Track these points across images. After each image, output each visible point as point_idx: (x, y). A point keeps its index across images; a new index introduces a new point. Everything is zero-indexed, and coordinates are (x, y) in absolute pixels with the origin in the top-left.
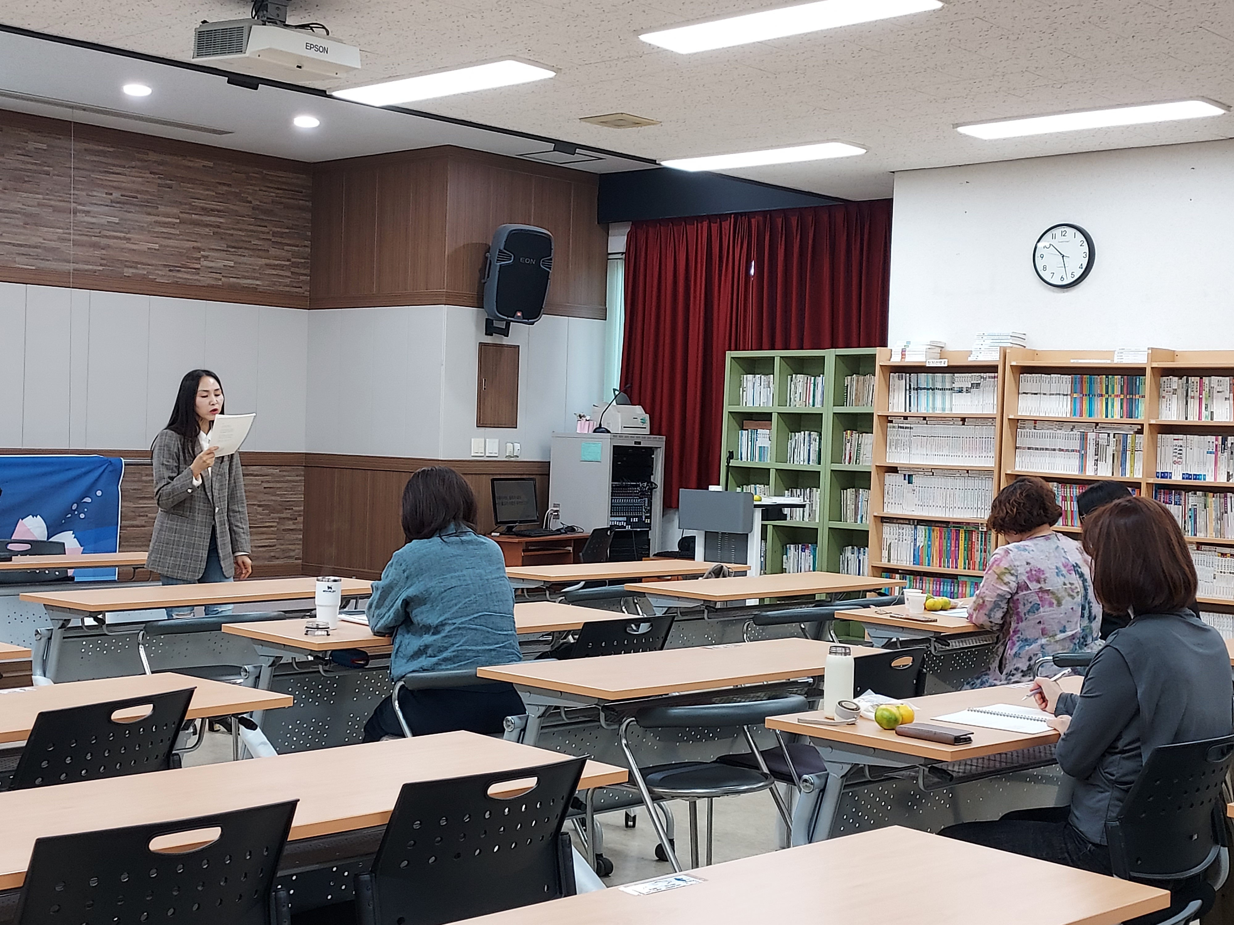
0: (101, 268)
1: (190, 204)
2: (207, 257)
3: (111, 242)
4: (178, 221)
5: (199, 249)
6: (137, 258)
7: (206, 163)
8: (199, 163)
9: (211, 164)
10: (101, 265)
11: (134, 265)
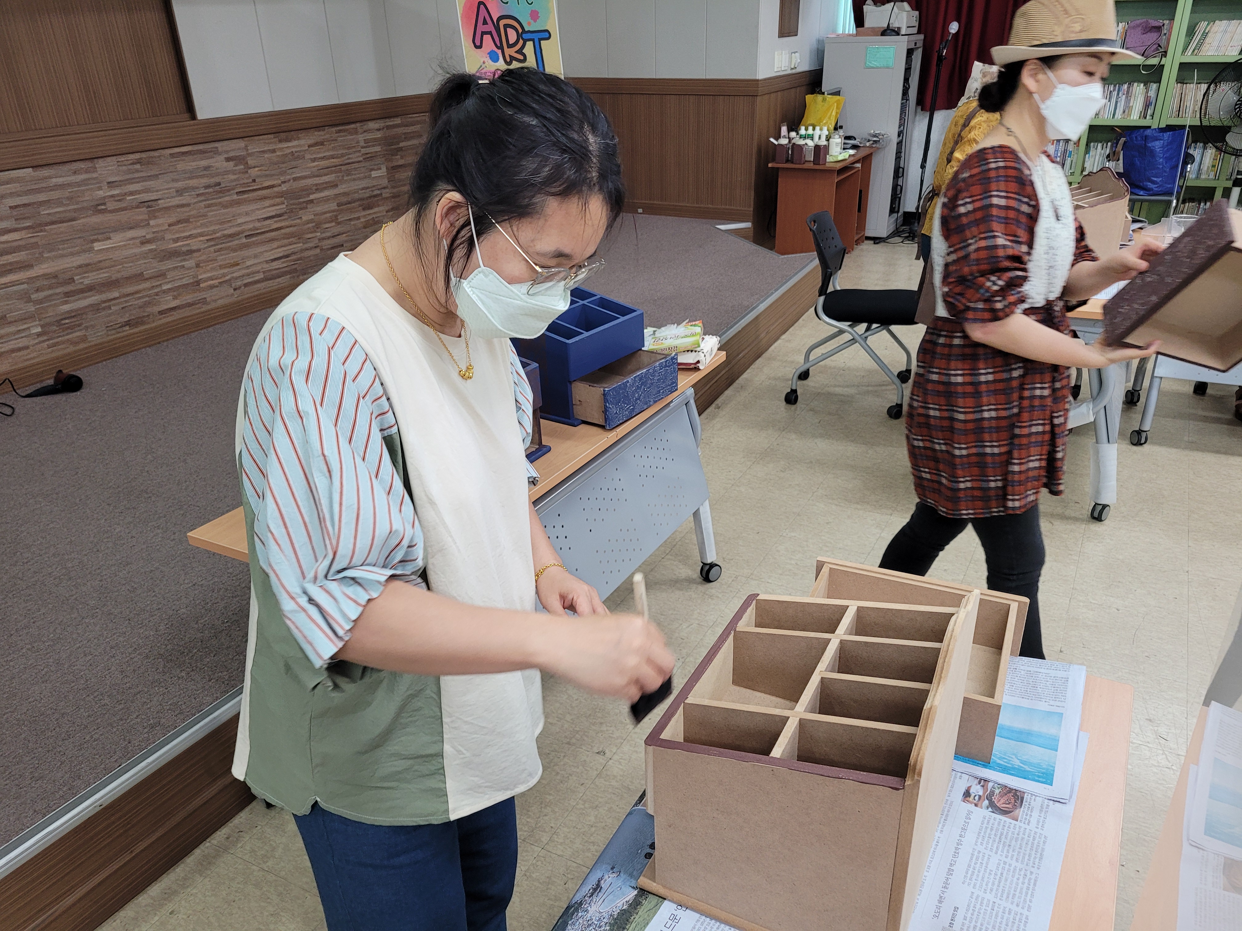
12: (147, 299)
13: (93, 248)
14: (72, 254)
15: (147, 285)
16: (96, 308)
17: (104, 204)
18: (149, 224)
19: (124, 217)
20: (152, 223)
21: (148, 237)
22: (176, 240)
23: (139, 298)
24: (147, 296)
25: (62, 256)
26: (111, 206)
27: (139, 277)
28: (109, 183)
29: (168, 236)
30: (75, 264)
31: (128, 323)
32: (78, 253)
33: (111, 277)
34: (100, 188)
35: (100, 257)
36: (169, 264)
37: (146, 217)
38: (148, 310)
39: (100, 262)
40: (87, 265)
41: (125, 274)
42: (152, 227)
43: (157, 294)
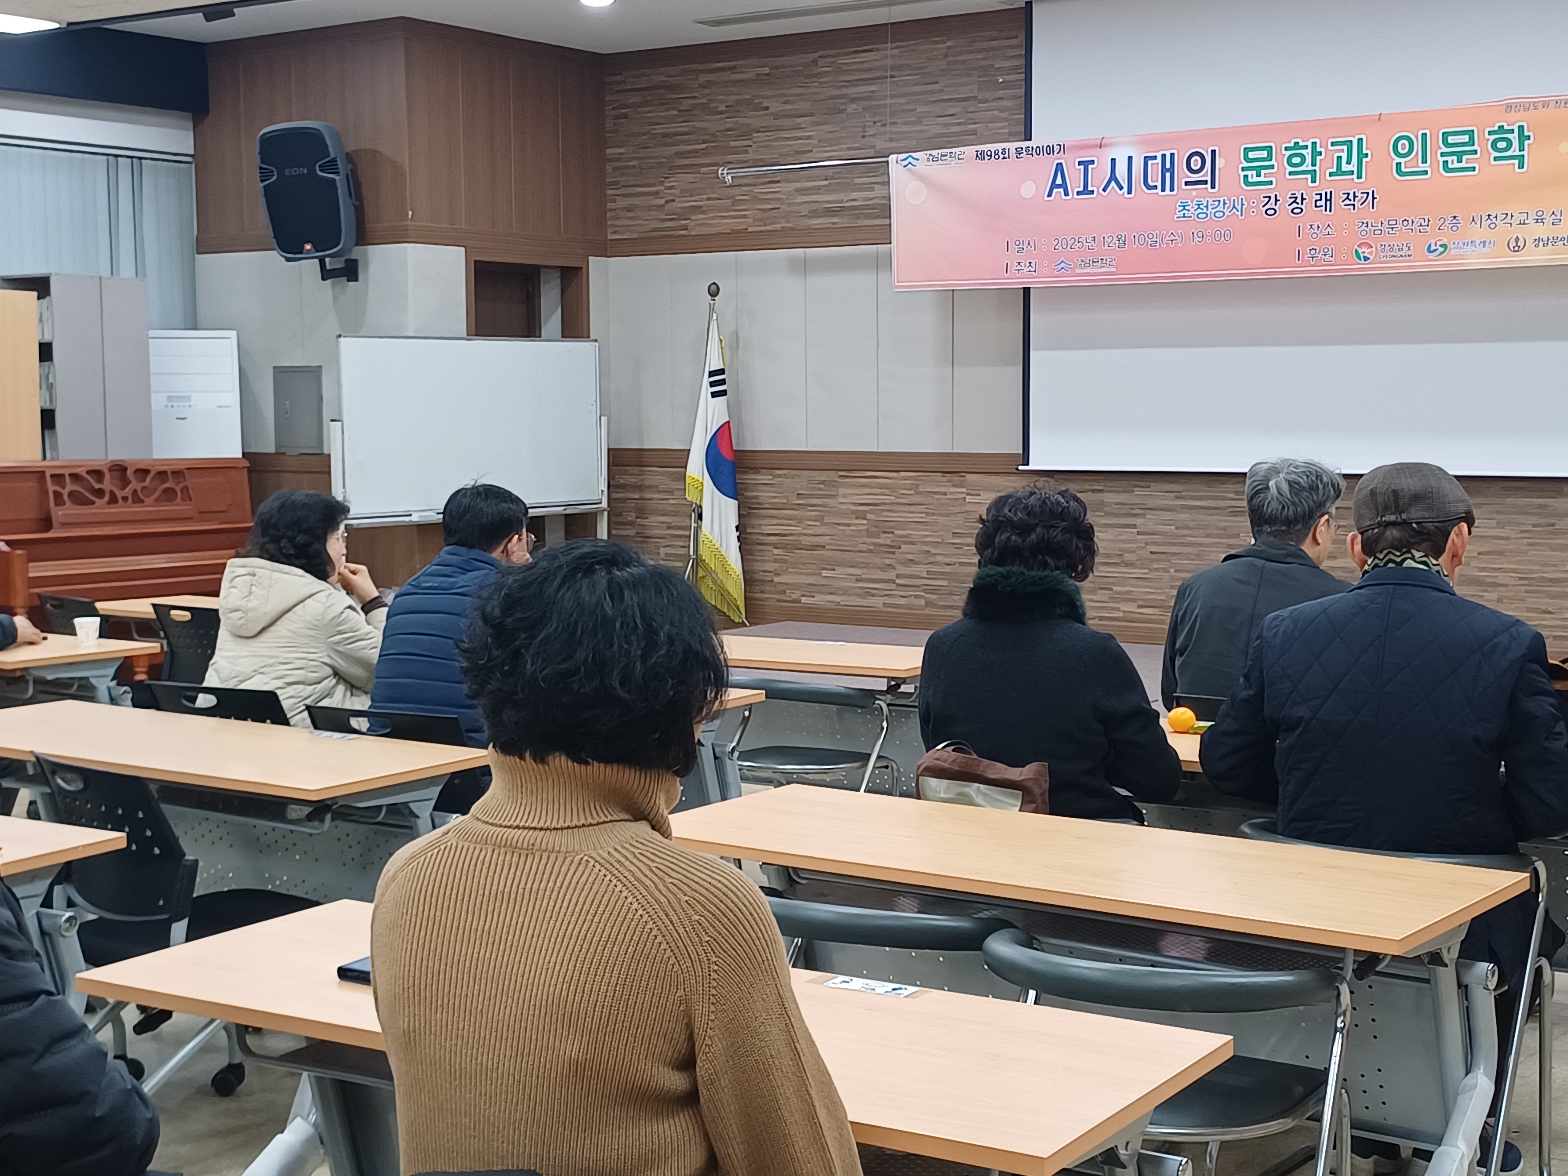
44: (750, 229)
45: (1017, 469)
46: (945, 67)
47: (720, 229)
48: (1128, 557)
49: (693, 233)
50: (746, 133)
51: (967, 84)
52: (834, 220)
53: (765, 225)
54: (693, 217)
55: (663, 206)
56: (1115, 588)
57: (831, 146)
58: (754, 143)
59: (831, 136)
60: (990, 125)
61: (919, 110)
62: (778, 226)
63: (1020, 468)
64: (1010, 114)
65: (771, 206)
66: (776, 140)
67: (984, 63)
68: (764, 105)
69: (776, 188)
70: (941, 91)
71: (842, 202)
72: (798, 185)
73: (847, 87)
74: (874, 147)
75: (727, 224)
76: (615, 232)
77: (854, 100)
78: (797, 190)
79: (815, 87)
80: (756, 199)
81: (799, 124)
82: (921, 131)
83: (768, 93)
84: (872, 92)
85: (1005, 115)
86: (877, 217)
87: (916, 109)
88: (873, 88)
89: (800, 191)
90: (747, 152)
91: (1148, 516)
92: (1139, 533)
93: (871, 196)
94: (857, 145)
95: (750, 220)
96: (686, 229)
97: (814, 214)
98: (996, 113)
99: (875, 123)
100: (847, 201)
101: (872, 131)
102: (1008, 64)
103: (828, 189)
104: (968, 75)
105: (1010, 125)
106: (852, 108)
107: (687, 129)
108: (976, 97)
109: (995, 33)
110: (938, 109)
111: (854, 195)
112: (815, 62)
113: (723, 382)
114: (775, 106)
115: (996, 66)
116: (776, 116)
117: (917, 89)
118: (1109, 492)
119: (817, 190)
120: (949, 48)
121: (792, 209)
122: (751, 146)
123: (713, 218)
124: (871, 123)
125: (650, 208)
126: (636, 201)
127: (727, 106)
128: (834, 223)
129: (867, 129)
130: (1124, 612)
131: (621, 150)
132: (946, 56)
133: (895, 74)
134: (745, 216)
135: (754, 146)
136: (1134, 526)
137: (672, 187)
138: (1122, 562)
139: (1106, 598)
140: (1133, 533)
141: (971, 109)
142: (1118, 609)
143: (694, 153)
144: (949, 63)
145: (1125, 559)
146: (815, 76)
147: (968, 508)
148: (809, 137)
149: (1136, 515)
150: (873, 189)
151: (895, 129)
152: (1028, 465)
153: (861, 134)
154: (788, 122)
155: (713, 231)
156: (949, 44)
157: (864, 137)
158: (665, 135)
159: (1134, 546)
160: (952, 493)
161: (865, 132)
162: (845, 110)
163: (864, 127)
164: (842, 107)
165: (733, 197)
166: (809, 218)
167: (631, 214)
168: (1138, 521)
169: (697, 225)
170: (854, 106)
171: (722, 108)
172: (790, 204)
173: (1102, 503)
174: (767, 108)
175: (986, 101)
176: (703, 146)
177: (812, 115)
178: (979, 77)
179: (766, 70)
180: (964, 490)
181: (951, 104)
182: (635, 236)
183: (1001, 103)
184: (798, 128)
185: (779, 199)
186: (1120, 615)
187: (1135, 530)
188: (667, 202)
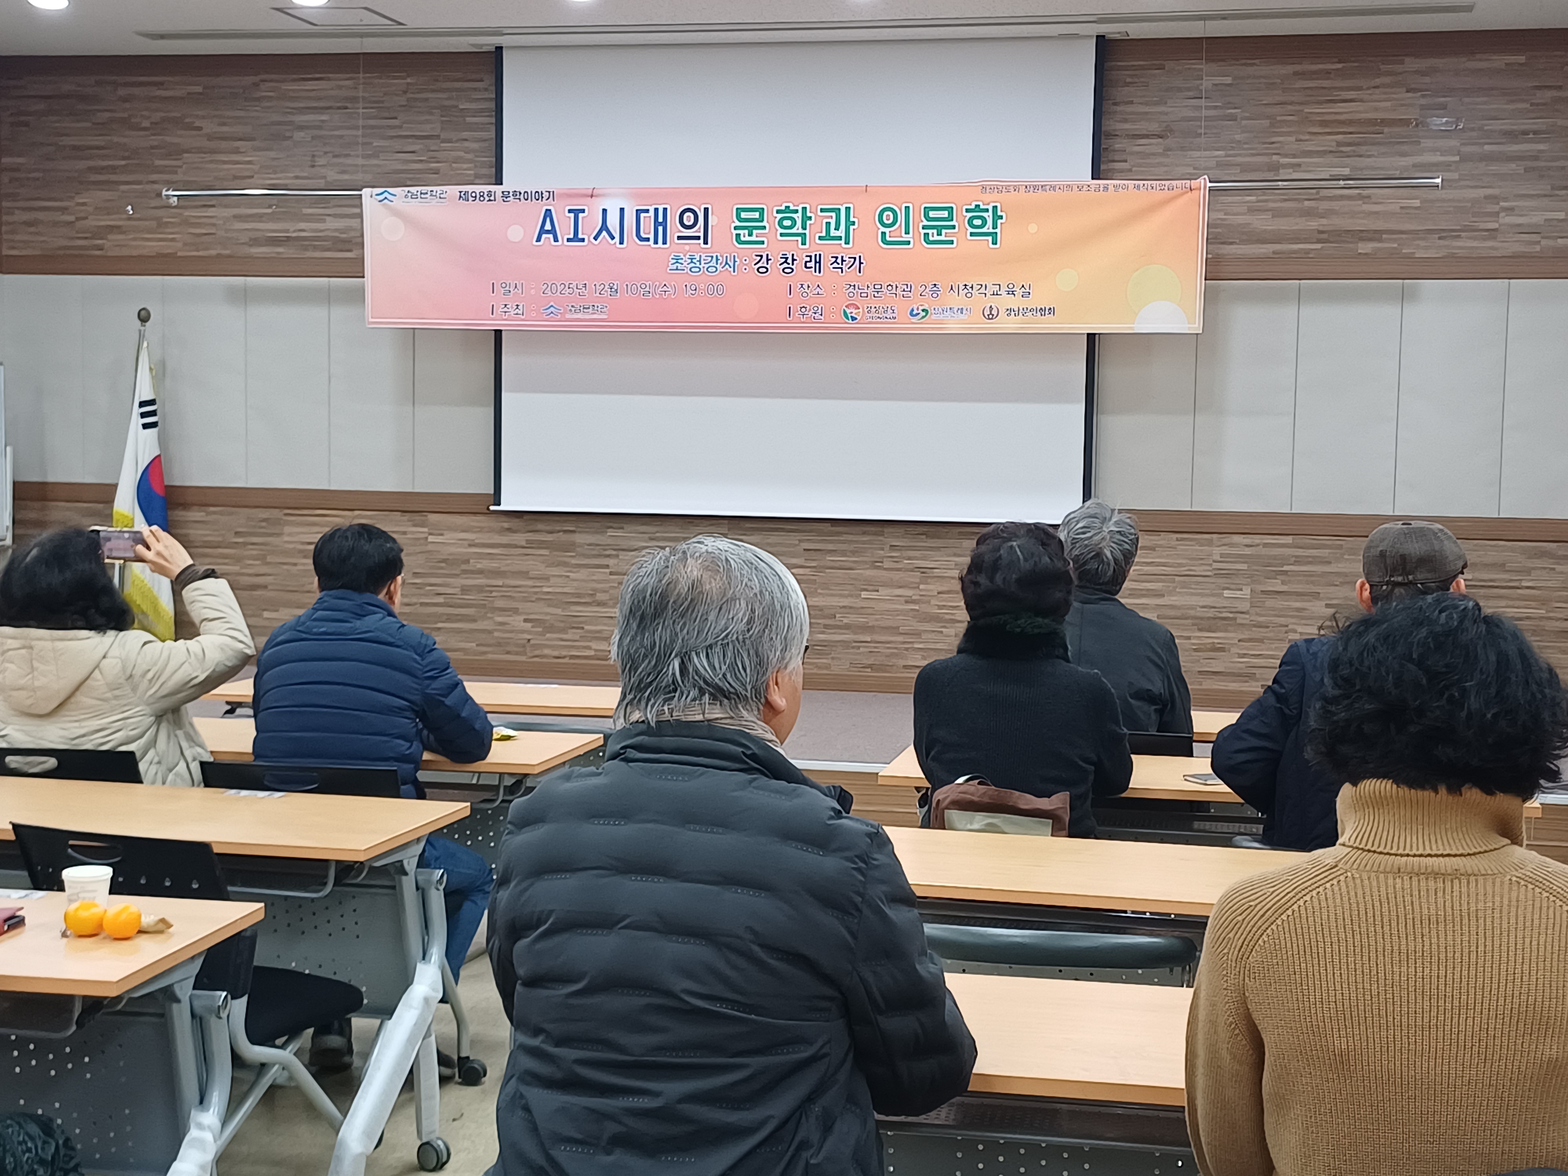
0: (1319, 246)
1: (1481, 129)
2: (1511, 209)
3: (1336, 205)
4: (1457, 158)
5: (1494, 199)
6: (1380, 225)
7: (1512, 59)
8: (1499, 61)
9: (1522, 59)
10: (1319, 241)
11: (1375, 235)
12: (895, 651)
13: (860, 595)
14: (841, 596)
15: (900, 639)
16: (846, 644)
17: (882, 562)
18: (918, 587)
19: (896, 576)
20: (922, 587)
21: (914, 598)
22: (940, 607)
23: (888, 648)
24: (896, 648)
25: (832, 595)
26: (886, 565)
27: (894, 630)
28: (891, 546)
29: (933, 602)
30: (841, 604)
31: (870, 666)
32: (846, 596)
33: (868, 623)
34: (883, 549)
35: (864, 604)
36: (927, 627)
37: (918, 580)
38: (894, 660)
39: (863, 608)
40: (851, 608)
41: (882, 623)
42: (921, 590)
43: (907, 649)
44: (179, 254)
45: (488, 509)
46: (404, 103)
47: (145, 252)
48: (600, 597)
49: (110, 254)
50: (176, 152)
51: (427, 122)
52: (280, 250)
53: (198, 251)
54: (110, 237)
55: (72, 222)
56: (586, 627)
57: (275, 173)
58: (184, 163)
59: (275, 163)
60: (454, 165)
61: (375, 144)
62: (213, 252)
63: (492, 508)
64: (476, 156)
65: (204, 231)
66: (211, 162)
67: (447, 103)
68: (197, 124)
69: (211, 212)
70: (400, 127)
71: (287, 231)
72: (236, 211)
73: (293, 114)
74: (325, 177)
75: (151, 246)
76: (13, 248)
77: (301, 128)
78: (235, 217)
79: (256, 111)
80: (186, 222)
81: (238, 148)
82: (378, 166)
83: (200, 113)
84: (323, 121)
85: (470, 156)
86: (329, 250)
87: (371, 143)
88: (324, 118)
89: (238, 218)
90: (176, 173)
91: (621, 557)
92: (611, 574)
93: (322, 228)
94: (305, 174)
95: (180, 245)
96: (102, 249)
97: (255, 242)
98: (462, 154)
99: (326, 153)
100: (294, 231)
101: (321, 161)
102: (473, 106)
103: (272, 217)
104: (431, 114)
105: (476, 166)
106: (299, 135)
107: (103, 144)
108: (438, 137)
109: (459, 75)
110: (397, 145)
111: (303, 225)
112: (256, 85)
113: (153, 413)
114: (209, 127)
115: (461, 107)
116: (210, 138)
117: (372, 122)
118: (580, 532)
119: (260, 218)
120: (408, 84)
121: (228, 235)
122: (180, 167)
123: (135, 239)
124: (322, 153)
125: (55, 224)
126: (40, 215)
127: (152, 123)
128: (278, 253)
129: (317, 159)
130: (596, 650)
131: (20, 160)
132: (405, 92)
133: (349, 105)
134: (173, 240)
135: (184, 166)
136: (607, 566)
137: (84, 204)
138: (593, 602)
139: (577, 637)
140: (605, 573)
141: (432, 148)
142: (589, 648)
143: (113, 169)
144: (408, 100)
145: (597, 598)
146: (258, 99)
147: (430, 547)
148: (249, 162)
149: (608, 556)
150: (324, 221)
151: (349, 161)
152: (499, 504)
153: (310, 163)
154: (224, 145)
155: (135, 253)
156: (409, 80)
157: (313, 166)
158: (75, 148)
159: (608, 585)
160: (413, 533)
161: (314, 161)
162: (292, 137)
163: (313, 156)
164: (288, 134)
165: (158, 219)
166: (251, 246)
167: (32, 229)
168: (611, 562)
169: (112, 245)
170: (302, 134)
171: (146, 124)
172: (227, 231)
173: (573, 544)
174: (200, 129)
175: (450, 141)
176: (123, 163)
177: (253, 139)
178: (442, 116)
179: (199, 89)
180: (426, 530)
181: (410, 140)
182: (37, 252)
183: (466, 144)
184: (237, 151)
185: (214, 225)
186: (592, 653)
187: (608, 571)
188: (78, 219)
